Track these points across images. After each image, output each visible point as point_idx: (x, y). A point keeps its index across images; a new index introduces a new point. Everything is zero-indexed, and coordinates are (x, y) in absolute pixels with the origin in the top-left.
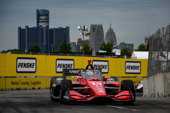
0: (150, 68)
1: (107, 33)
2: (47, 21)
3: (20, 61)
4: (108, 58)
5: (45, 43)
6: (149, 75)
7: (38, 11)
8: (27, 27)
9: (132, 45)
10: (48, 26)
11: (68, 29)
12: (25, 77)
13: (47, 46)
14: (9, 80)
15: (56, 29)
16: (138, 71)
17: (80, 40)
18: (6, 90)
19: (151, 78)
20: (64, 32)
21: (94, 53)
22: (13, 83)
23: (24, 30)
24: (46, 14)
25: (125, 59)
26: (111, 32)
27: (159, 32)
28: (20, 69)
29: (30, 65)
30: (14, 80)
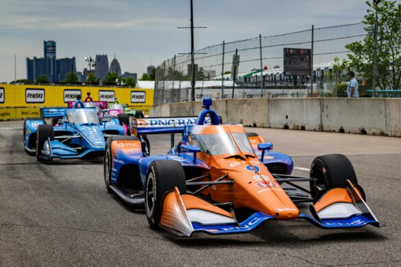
0: (156, 98)
1: (112, 64)
2: (54, 52)
3: (28, 92)
4: (114, 88)
5: (52, 73)
6: (155, 105)
7: (45, 43)
8: (35, 58)
9: (135, 75)
10: (55, 57)
11: (74, 59)
12: (34, 107)
13: (54, 76)
14: (19, 110)
15: (62, 59)
16: (143, 100)
17: (85, 70)
18: (16, 120)
19: (158, 108)
20: (70, 63)
21: (101, 83)
22: (23, 113)
23: (32, 61)
24: (53, 44)
25: (130, 89)
26: (115, 62)
27: (164, 64)
28: (29, 99)
29: (39, 96)
30: (24, 110)
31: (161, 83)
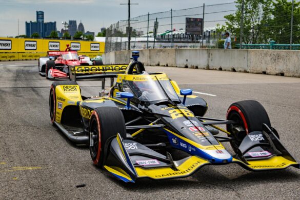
0: (106, 48)
1: (79, 26)
2: (43, 18)
3: (27, 43)
4: (80, 41)
5: (41, 31)
6: (106, 52)
7: (37, 12)
8: (31, 22)
9: (93, 33)
10: (43, 21)
11: (55, 22)
12: (30, 52)
13: (43, 33)
14: (21, 55)
15: (48, 23)
16: (98, 49)
17: (62, 29)
18: (19, 60)
19: (107, 54)
20: (53, 25)
21: (72, 38)
22: (23, 56)
23: (29, 24)
24: (42, 13)
25: (90, 42)
26: (81, 25)
27: (112, 26)
28: (27, 48)
29: (33, 45)
30: (24, 54)
31: (109, 38)
